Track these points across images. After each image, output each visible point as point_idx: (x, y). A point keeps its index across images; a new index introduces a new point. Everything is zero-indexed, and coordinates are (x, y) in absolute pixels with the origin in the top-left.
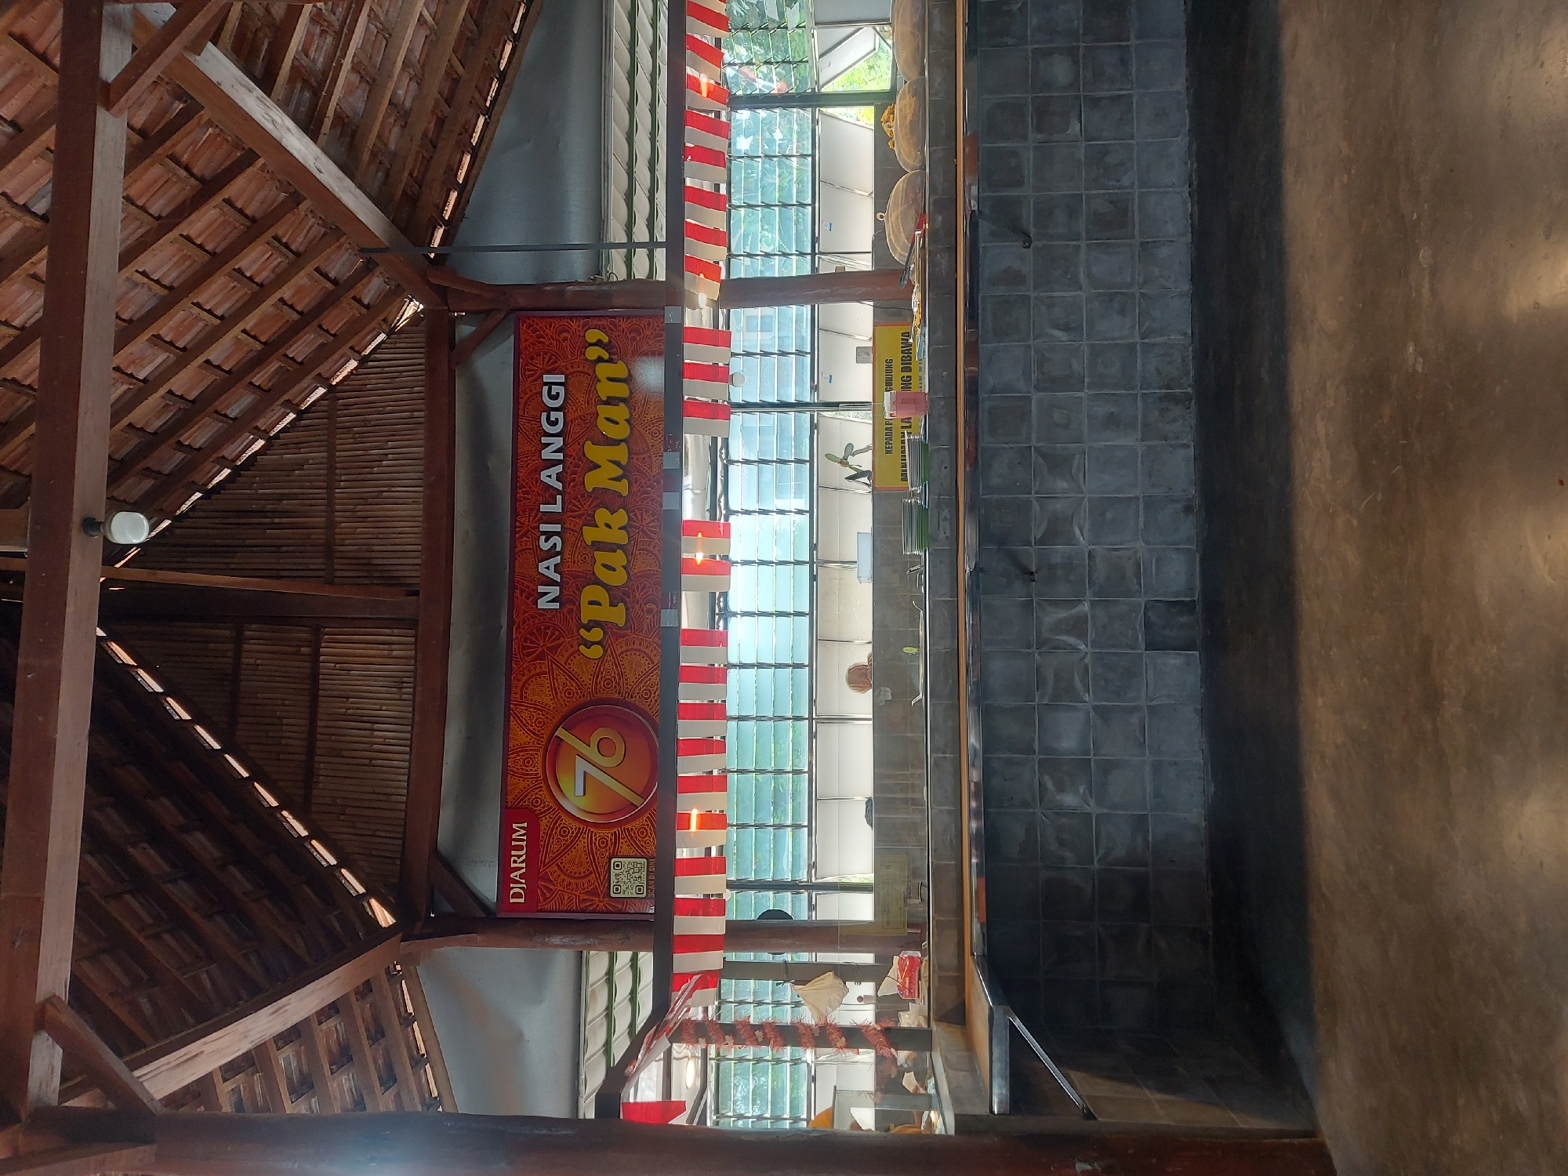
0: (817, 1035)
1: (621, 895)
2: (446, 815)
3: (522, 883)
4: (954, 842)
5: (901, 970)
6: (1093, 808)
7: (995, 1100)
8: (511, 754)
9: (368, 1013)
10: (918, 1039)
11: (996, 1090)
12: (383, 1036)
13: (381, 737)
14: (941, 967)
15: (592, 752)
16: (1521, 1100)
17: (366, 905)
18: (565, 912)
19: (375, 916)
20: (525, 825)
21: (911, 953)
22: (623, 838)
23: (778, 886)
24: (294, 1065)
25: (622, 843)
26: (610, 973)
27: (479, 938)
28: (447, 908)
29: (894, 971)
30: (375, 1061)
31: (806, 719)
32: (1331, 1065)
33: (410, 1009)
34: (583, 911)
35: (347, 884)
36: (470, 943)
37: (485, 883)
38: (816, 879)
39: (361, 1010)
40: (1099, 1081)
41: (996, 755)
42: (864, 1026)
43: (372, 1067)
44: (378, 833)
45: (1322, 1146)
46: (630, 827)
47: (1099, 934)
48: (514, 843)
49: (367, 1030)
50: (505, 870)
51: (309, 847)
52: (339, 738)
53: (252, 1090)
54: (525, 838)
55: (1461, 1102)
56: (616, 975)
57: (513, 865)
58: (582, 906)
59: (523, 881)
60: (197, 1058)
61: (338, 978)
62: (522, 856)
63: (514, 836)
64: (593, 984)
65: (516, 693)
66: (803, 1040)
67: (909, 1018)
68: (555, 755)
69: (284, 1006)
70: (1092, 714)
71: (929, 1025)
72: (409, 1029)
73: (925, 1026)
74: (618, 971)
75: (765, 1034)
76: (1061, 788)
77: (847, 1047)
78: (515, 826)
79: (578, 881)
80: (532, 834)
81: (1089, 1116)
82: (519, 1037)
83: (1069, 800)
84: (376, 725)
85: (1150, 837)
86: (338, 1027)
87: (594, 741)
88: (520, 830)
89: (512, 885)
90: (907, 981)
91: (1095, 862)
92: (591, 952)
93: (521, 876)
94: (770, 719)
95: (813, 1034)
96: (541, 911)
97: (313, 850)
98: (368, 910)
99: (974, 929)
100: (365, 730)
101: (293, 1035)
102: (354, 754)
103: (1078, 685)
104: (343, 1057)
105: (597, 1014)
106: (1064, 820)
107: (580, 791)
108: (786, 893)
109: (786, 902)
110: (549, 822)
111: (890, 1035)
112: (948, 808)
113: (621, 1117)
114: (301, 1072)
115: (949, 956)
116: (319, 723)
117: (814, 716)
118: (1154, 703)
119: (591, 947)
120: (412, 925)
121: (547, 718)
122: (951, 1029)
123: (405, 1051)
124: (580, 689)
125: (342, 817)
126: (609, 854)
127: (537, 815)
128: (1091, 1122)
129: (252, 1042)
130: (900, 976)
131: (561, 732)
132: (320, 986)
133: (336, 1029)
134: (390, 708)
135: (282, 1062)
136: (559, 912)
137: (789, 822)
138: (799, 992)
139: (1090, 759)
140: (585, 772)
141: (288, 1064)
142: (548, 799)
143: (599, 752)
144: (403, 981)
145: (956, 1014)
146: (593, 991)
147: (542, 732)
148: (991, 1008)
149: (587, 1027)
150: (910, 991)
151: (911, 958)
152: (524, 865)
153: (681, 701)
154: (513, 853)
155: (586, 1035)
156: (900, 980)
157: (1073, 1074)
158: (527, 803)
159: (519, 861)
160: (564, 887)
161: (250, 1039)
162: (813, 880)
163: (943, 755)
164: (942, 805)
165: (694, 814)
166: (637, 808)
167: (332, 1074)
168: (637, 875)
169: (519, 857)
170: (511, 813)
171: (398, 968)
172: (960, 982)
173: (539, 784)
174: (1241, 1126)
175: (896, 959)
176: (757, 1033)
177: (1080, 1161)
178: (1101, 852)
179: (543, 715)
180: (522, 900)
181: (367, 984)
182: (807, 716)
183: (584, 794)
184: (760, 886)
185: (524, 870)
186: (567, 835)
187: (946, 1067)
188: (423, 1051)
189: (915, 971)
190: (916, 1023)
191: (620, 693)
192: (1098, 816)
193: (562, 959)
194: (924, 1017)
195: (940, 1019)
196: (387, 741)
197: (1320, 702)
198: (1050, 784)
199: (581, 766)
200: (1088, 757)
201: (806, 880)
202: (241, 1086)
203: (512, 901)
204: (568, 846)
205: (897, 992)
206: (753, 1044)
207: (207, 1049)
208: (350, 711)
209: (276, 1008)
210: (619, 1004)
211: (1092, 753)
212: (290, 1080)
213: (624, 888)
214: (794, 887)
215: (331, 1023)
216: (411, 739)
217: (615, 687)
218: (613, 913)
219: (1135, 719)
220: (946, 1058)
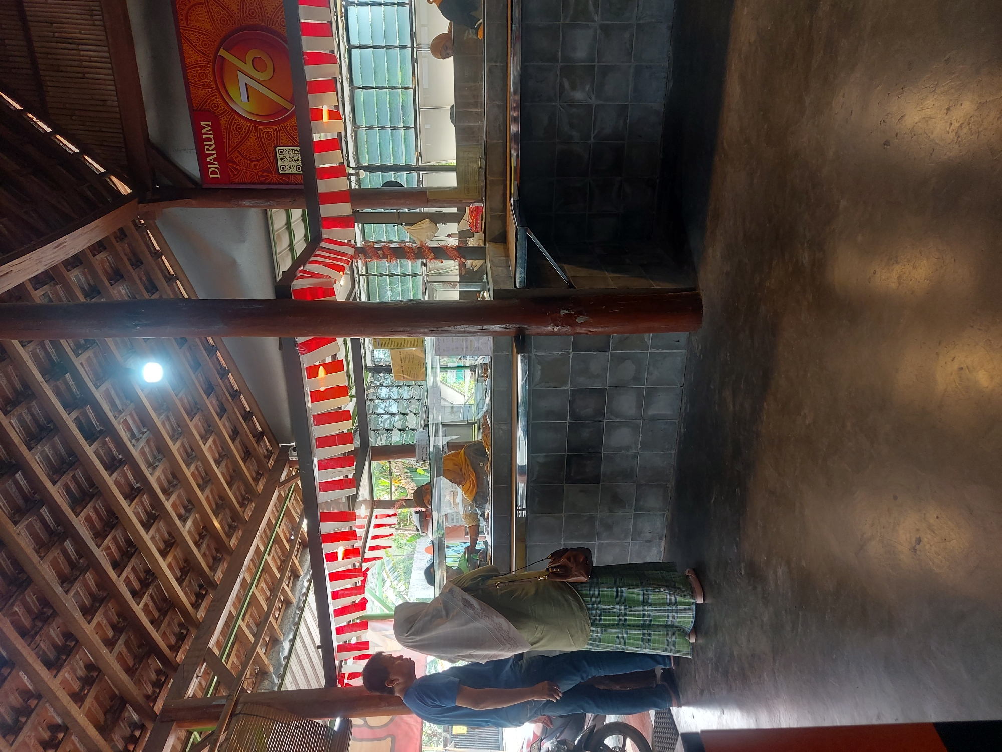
0: (416, 252)
1: (287, 173)
2: (151, 117)
3: (216, 165)
4: (502, 128)
5: (471, 214)
6: (594, 101)
7: (518, 281)
8: (189, 69)
9: (128, 250)
10: (479, 252)
11: (518, 275)
12: (142, 263)
13: (87, 56)
14: (492, 210)
15: (248, 68)
16: (805, 258)
17: (108, 180)
18: (250, 184)
19: (116, 187)
20: (210, 123)
21: (477, 204)
22: (282, 133)
23: (397, 169)
24: (83, 280)
25: (282, 136)
26: (288, 224)
27: (194, 202)
28: (167, 182)
29: (467, 216)
30: (141, 279)
31: (409, 47)
32: (710, 251)
33: (158, 248)
34: (262, 183)
35: (90, 166)
36: (187, 205)
37: (190, 165)
38: (422, 163)
39: (122, 248)
40: (580, 269)
41: (531, 64)
42: (445, 246)
43: (138, 282)
44: (104, 130)
45: (699, 295)
46: (285, 125)
47: (590, 185)
48: (204, 136)
49: (129, 259)
50: (202, 157)
51: (55, 140)
52: (54, 56)
53: (57, 295)
54: (211, 132)
55: (774, 263)
56: (293, 226)
57: (207, 152)
58: (261, 179)
59: (217, 163)
60: (8, 275)
61: (97, 226)
62: (213, 145)
63: (204, 131)
64: (278, 230)
65: (182, 20)
66: (408, 255)
67: (473, 241)
68: (222, 69)
69: (62, 243)
70: (599, 31)
71: (485, 244)
72: (160, 259)
73: (482, 245)
74: (294, 222)
75: (384, 252)
76: (573, 88)
77: (435, 258)
78: (202, 124)
79: (256, 163)
80: (216, 129)
81: (571, 286)
82: (234, 263)
83: (578, 95)
84: (80, 46)
85: (628, 121)
86: (108, 257)
87: (249, 58)
88: (206, 126)
89: (209, 166)
90: (475, 221)
91: (592, 139)
92: (273, 210)
93: (214, 159)
94: (383, 47)
95: (414, 251)
96: (232, 184)
97: (58, 142)
98: (111, 184)
99: (512, 186)
100: (73, 49)
101: (75, 261)
102: (69, 69)
103: (591, 7)
104: (117, 276)
105: (283, 248)
106: (575, 110)
107: (245, 98)
108: (402, 173)
109: (403, 179)
110: (227, 121)
111: (462, 252)
112: (497, 103)
113: (293, 298)
114: (89, 284)
115: (497, 203)
116: (35, 44)
117: (415, 45)
118: (642, 21)
119: (271, 207)
120: (142, 193)
121: (210, 40)
122: (497, 246)
123: (159, 272)
124: (232, 17)
125: (73, 118)
126: (274, 144)
127: (217, 116)
128: (572, 289)
129: (46, 265)
130: (470, 219)
131: (222, 52)
132: (84, 232)
133: (108, 260)
134: (87, 32)
135: (73, 278)
136: (245, 184)
137: (402, 125)
138: (408, 230)
139: (594, 65)
140: (246, 84)
141: (79, 280)
142: (221, 102)
143: (254, 68)
144: (148, 231)
145: (501, 238)
146: (278, 235)
147: (209, 52)
148: (516, 228)
149: (278, 256)
150: (476, 227)
151: (477, 207)
152: (215, 152)
153: (302, 21)
154: (205, 143)
155: (278, 260)
156: (471, 221)
157: (566, 267)
158: (208, 107)
159: (211, 149)
160: (246, 168)
161: (44, 263)
162: (420, 165)
163: (495, 64)
164: (494, 101)
165: (325, 109)
166: (289, 111)
167: (111, 285)
168: (296, 159)
169: (210, 146)
170: (198, 114)
171: (143, 222)
172: (503, 218)
173: (214, 93)
174: (655, 287)
175: (468, 208)
176: (379, 252)
177: (563, 309)
178: (596, 132)
179: (207, 38)
180: (218, 176)
181: (121, 230)
182: (410, 46)
183: (249, 101)
184: (385, 169)
185: (215, 156)
186: (242, 131)
187: (492, 265)
188: (173, 273)
189: (479, 215)
190: (478, 244)
191: (263, 20)
192: (597, 106)
193: (253, 215)
194: (483, 240)
195: (490, 241)
196: (92, 58)
197: (746, 11)
198: (566, 85)
199: (243, 79)
200: (593, 64)
201: (415, 165)
202: (49, 292)
203: (211, 176)
204: (244, 138)
205: (469, 228)
206: (376, 259)
207: (14, 269)
208: (56, 34)
209: (56, 245)
210: (298, 242)
211: (596, 61)
212: (82, 289)
213: (288, 167)
214: (408, 169)
215: (102, 256)
216: (110, 58)
217: (259, 16)
218: (283, 184)
219: (627, 35)
220: (492, 261)
